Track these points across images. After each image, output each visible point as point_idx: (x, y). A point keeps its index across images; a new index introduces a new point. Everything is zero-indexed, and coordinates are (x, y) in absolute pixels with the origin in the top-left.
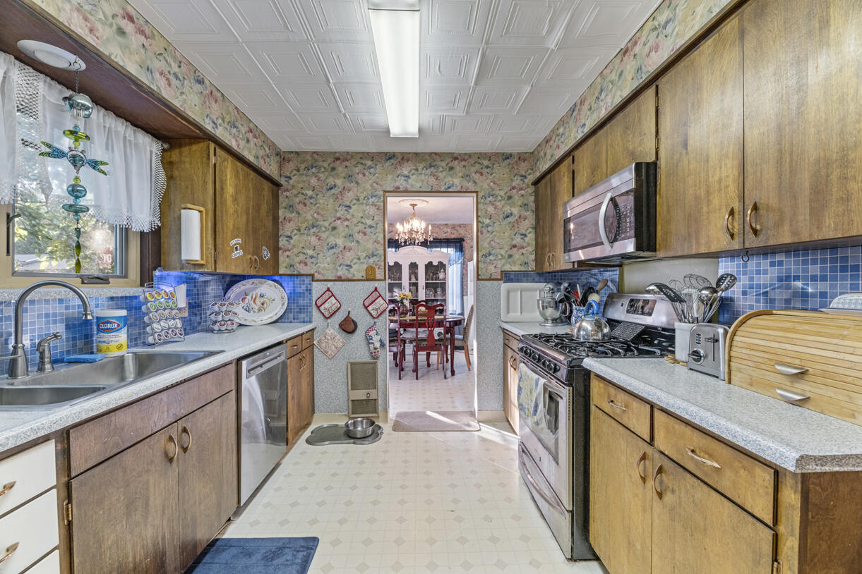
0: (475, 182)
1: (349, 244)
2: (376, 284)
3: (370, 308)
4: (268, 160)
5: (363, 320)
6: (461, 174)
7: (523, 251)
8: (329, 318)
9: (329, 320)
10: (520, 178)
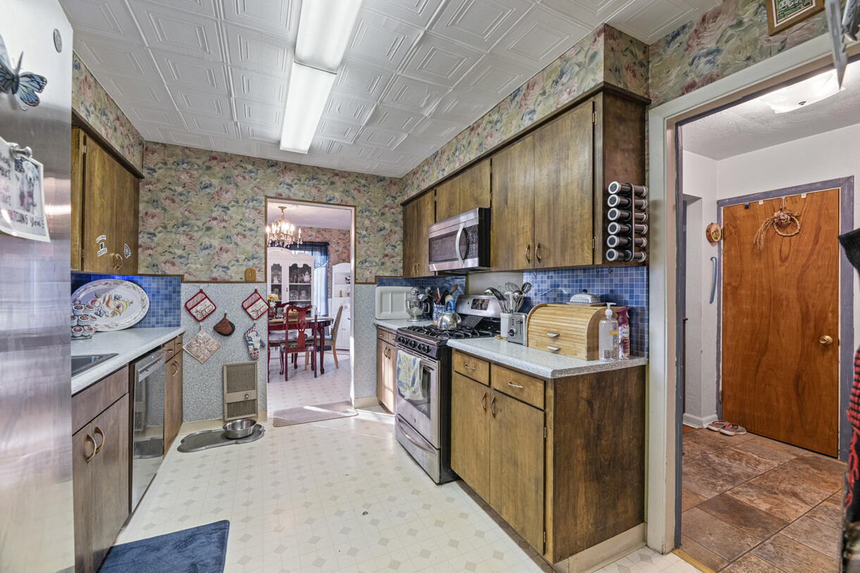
0: (353, 198)
1: (225, 246)
2: (256, 286)
3: (249, 310)
4: (132, 150)
5: (240, 322)
6: (341, 189)
7: (394, 260)
8: (201, 321)
9: (201, 324)
10: (391, 199)
